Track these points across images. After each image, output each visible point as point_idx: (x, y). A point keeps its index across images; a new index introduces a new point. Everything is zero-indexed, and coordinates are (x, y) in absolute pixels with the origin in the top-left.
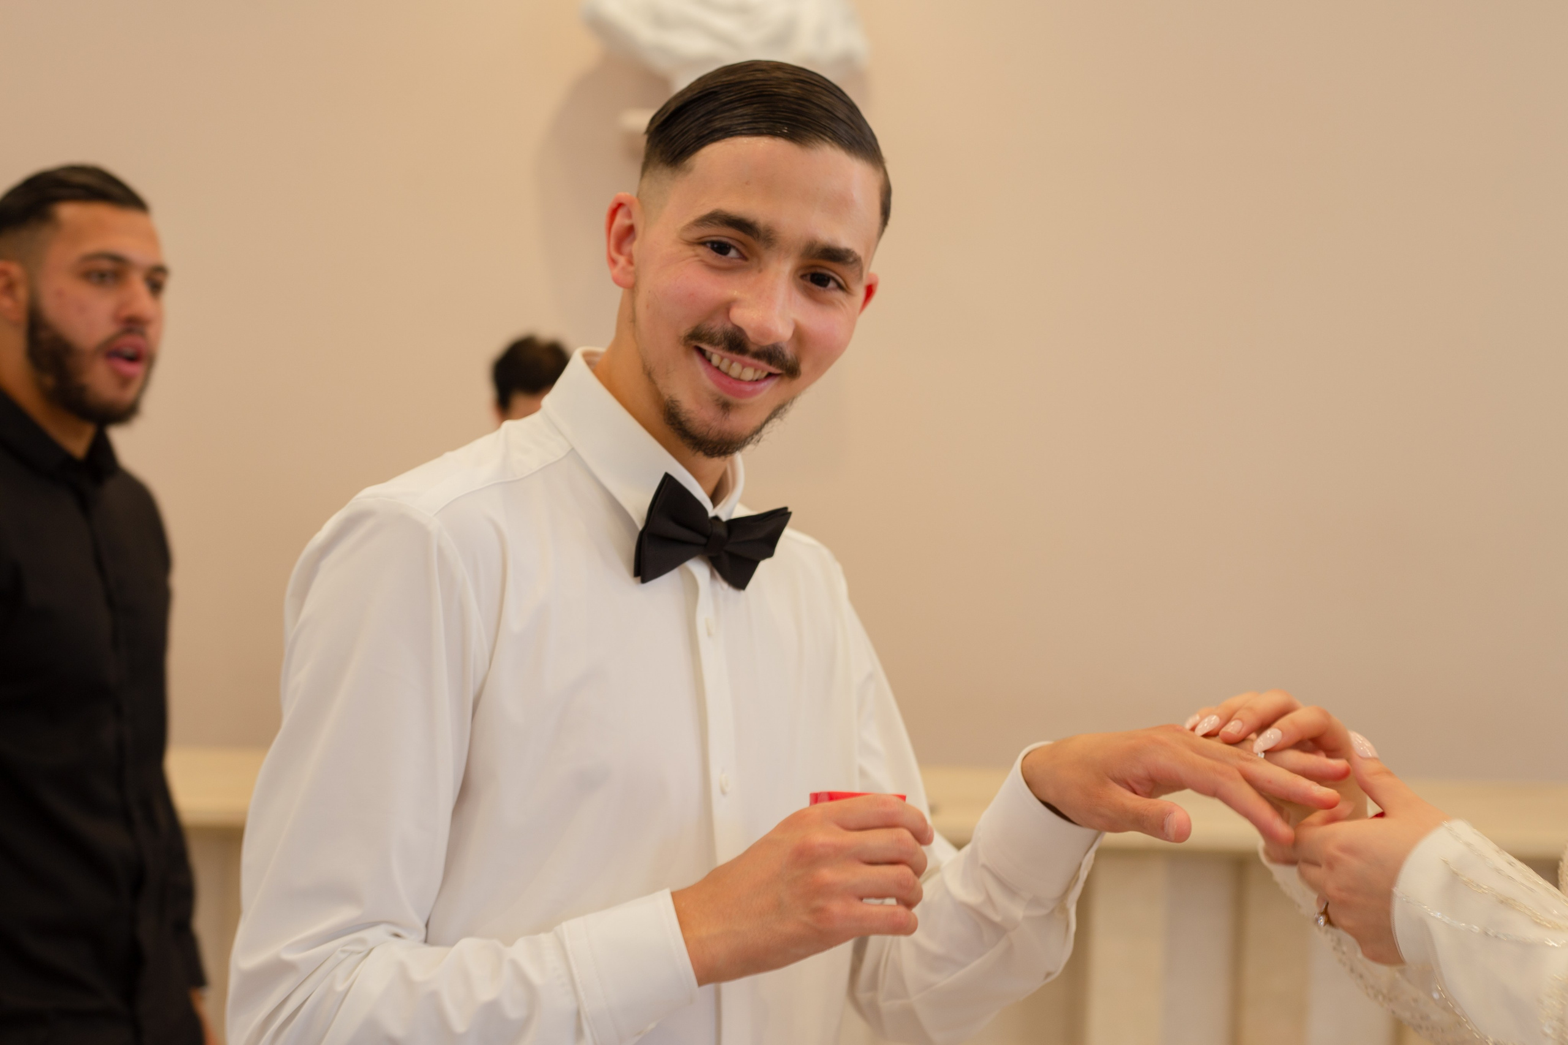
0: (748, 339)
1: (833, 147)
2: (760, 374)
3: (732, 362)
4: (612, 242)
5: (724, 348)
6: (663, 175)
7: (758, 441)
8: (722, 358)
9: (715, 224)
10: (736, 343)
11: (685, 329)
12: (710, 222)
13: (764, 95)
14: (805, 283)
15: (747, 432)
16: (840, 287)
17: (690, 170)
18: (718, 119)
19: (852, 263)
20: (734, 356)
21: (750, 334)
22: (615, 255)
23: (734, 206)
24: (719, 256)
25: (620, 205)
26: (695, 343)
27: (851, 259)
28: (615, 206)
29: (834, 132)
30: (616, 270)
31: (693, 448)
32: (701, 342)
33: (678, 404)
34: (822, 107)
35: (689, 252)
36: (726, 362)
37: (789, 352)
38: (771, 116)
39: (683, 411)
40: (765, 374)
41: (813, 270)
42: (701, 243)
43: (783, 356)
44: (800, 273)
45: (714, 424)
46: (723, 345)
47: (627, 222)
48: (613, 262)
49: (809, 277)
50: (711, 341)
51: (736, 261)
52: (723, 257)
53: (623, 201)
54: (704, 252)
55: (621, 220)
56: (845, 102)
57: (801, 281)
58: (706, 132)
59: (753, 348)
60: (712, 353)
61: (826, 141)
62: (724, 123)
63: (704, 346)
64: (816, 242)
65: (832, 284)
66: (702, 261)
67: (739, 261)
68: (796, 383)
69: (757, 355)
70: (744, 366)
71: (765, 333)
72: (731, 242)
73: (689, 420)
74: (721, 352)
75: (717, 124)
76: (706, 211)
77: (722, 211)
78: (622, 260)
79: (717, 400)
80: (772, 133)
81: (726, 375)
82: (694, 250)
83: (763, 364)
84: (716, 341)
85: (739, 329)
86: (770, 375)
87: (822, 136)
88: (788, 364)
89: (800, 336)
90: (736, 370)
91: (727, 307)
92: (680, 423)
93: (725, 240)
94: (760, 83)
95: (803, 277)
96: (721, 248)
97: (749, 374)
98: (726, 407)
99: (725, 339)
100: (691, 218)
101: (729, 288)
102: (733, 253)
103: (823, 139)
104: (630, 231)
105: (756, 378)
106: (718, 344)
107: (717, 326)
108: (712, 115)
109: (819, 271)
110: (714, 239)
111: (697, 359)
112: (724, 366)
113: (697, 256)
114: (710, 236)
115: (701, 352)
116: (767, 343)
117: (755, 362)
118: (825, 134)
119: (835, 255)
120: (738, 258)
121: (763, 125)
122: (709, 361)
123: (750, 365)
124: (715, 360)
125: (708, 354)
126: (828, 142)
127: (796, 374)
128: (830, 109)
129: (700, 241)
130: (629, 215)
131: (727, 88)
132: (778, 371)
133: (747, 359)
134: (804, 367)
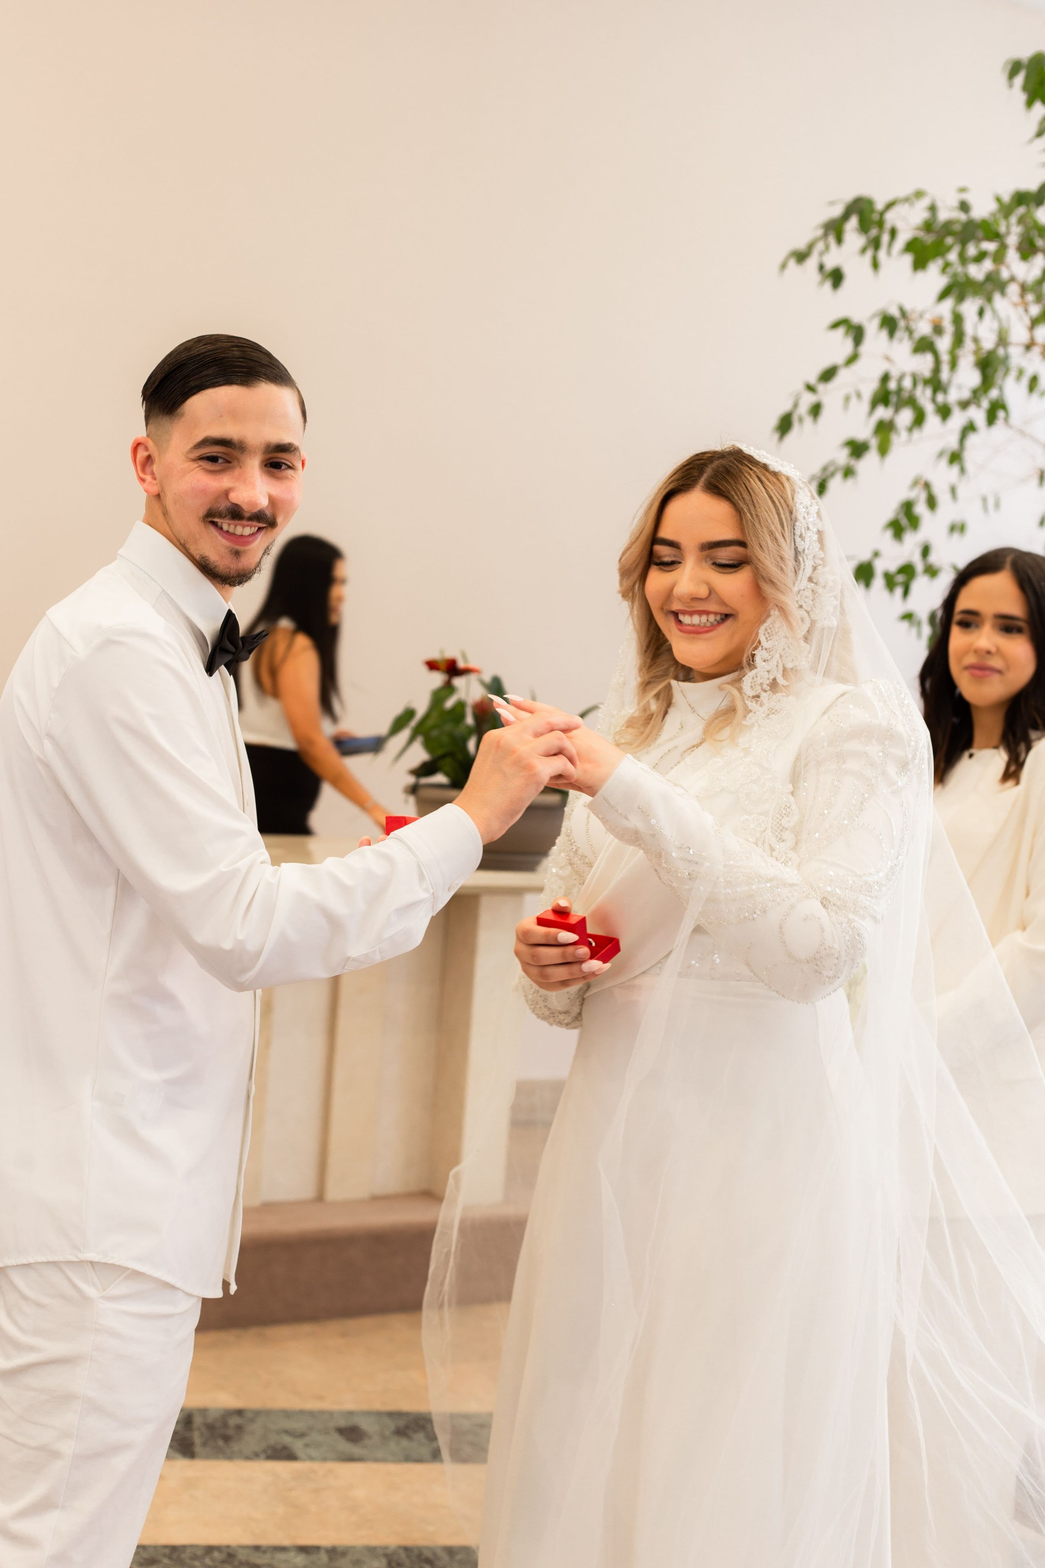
0: (243, 510)
1: (268, 384)
2: (254, 529)
3: (236, 526)
4: (139, 468)
5: (229, 518)
6: (164, 421)
7: (260, 571)
8: (229, 525)
9: (207, 445)
10: (236, 513)
11: (202, 512)
12: (204, 445)
13: (216, 361)
14: (268, 469)
15: (253, 566)
16: (289, 467)
17: (182, 415)
18: (191, 380)
19: (294, 451)
20: (236, 522)
21: (245, 507)
22: (142, 475)
23: (217, 432)
24: (214, 463)
25: (139, 444)
26: (210, 519)
27: (293, 449)
28: (135, 445)
29: (265, 374)
30: (145, 485)
31: (222, 583)
32: (214, 518)
33: (206, 558)
34: (253, 360)
35: (194, 465)
36: (232, 527)
37: (268, 513)
38: (224, 372)
39: (212, 562)
40: (257, 529)
41: (271, 461)
42: (201, 458)
43: (266, 516)
44: (264, 464)
45: (232, 566)
46: (228, 517)
47: (146, 454)
48: (143, 480)
49: (269, 465)
50: (220, 516)
51: (224, 464)
52: (217, 464)
53: (141, 441)
54: (203, 464)
55: (142, 454)
56: (265, 353)
57: (266, 469)
58: (187, 390)
59: (247, 515)
60: (222, 523)
61: (261, 381)
62: (197, 383)
63: (216, 520)
64: (271, 443)
65: (284, 467)
66: (203, 469)
67: (226, 464)
68: (276, 530)
69: (250, 519)
70: (244, 526)
71: (254, 504)
72: (218, 455)
73: (216, 567)
74: (228, 521)
75: (193, 384)
76: (200, 438)
77: (210, 437)
78: (148, 478)
79: (231, 551)
80: (229, 382)
81: (234, 534)
82: (197, 463)
83: (255, 523)
84: (224, 515)
85: (236, 505)
86: (260, 529)
87: (257, 377)
88: (269, 520)
89: (272, 501)
90: (239, 530)
91: (226, 493)
92: (211, 570)
93: (215, 454)
94: (210, 353)
95: (266, 466)
96: (213, 459)
97: (247, 531)
98: (237, 554)
99: (229, 513)
100: (191, 445)
101: (225, 481)
102: (220, 461)
103: (259, 380)
104: (149, 458)
105: (252, 532)
106: (225, 517)
107: (223, 506)
108: (187, 379)
109: (275, 460)
110: (209, 455)
111: (212, 529)
112: (231, 530)
113: (200, 466)
114: (205, 454)
115: (214, 524)
116: (255, 510)
117: (250, 523)
118: (260, 377)
119: (285, 448)
120: (224, 463)
121: (220, 379)
122: (221, 528)
123: (247, 526)
124: (225, 527)
125: (219, 524)
126: (263, 381)
127: (275, 525)
128: (258, 360)
129: (200, 457)
130: (146, 449)
131: (192, 359)
132: (265, 525)
133: (245, 522)
134: (279, 520)
